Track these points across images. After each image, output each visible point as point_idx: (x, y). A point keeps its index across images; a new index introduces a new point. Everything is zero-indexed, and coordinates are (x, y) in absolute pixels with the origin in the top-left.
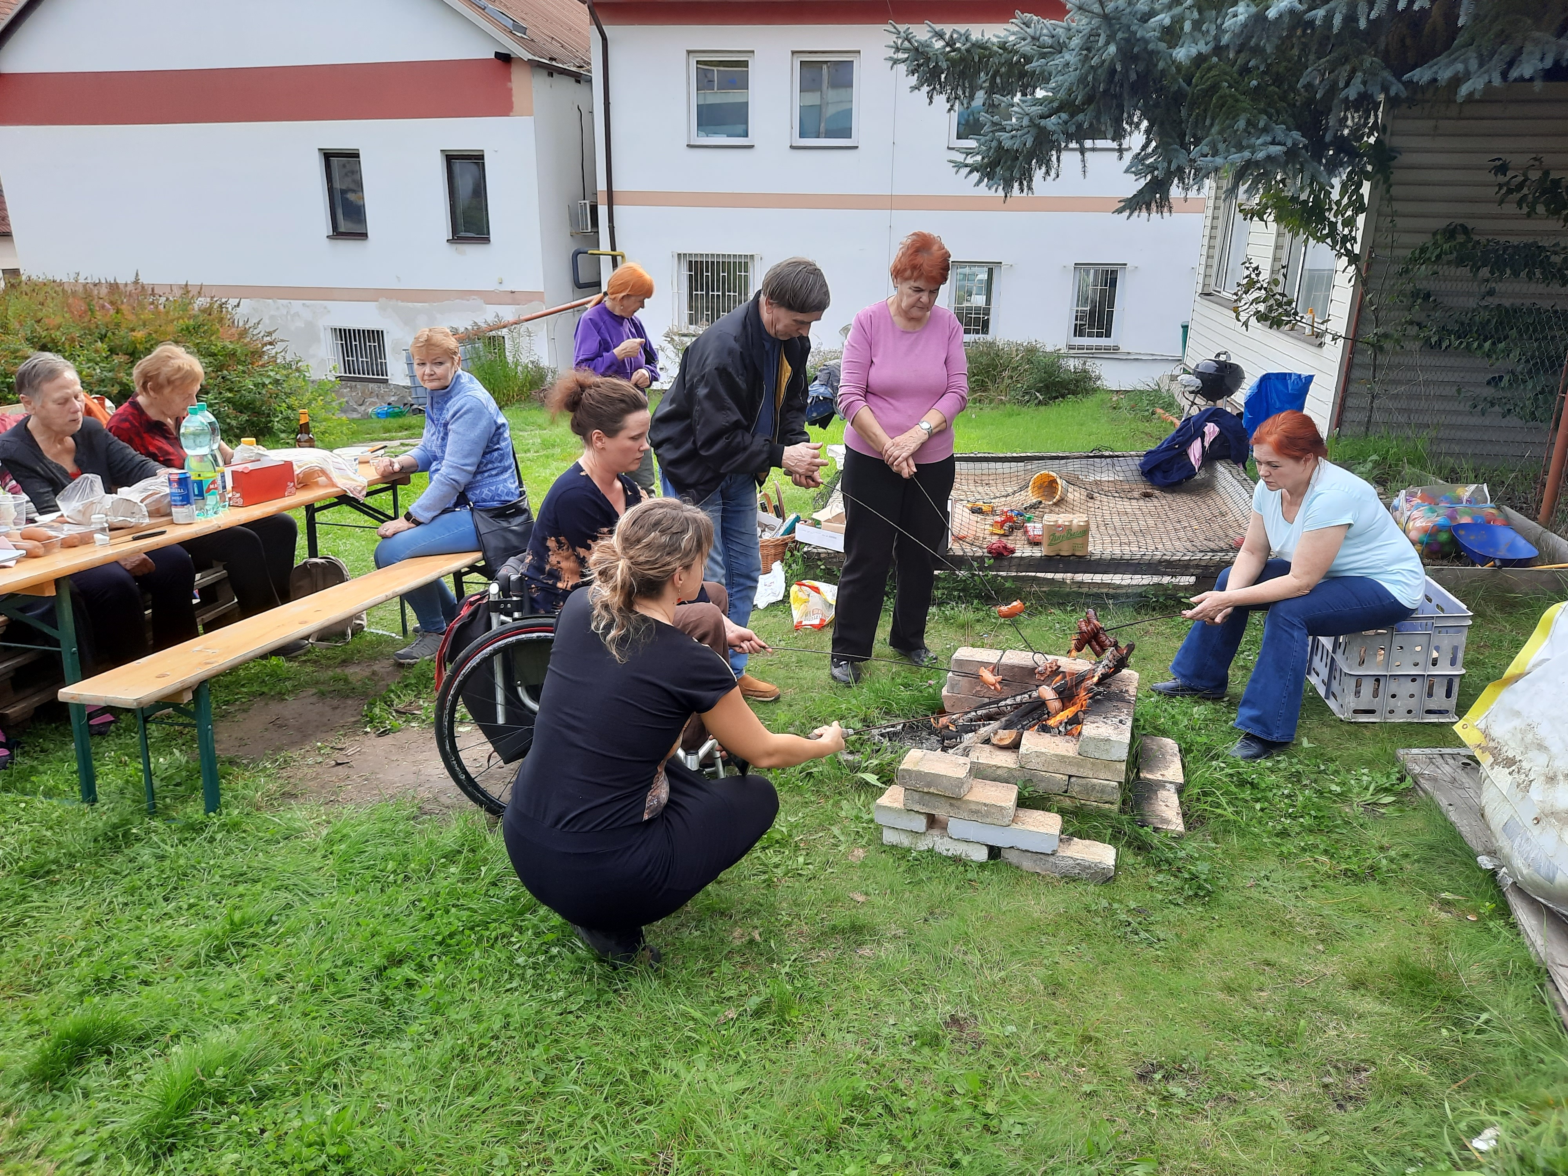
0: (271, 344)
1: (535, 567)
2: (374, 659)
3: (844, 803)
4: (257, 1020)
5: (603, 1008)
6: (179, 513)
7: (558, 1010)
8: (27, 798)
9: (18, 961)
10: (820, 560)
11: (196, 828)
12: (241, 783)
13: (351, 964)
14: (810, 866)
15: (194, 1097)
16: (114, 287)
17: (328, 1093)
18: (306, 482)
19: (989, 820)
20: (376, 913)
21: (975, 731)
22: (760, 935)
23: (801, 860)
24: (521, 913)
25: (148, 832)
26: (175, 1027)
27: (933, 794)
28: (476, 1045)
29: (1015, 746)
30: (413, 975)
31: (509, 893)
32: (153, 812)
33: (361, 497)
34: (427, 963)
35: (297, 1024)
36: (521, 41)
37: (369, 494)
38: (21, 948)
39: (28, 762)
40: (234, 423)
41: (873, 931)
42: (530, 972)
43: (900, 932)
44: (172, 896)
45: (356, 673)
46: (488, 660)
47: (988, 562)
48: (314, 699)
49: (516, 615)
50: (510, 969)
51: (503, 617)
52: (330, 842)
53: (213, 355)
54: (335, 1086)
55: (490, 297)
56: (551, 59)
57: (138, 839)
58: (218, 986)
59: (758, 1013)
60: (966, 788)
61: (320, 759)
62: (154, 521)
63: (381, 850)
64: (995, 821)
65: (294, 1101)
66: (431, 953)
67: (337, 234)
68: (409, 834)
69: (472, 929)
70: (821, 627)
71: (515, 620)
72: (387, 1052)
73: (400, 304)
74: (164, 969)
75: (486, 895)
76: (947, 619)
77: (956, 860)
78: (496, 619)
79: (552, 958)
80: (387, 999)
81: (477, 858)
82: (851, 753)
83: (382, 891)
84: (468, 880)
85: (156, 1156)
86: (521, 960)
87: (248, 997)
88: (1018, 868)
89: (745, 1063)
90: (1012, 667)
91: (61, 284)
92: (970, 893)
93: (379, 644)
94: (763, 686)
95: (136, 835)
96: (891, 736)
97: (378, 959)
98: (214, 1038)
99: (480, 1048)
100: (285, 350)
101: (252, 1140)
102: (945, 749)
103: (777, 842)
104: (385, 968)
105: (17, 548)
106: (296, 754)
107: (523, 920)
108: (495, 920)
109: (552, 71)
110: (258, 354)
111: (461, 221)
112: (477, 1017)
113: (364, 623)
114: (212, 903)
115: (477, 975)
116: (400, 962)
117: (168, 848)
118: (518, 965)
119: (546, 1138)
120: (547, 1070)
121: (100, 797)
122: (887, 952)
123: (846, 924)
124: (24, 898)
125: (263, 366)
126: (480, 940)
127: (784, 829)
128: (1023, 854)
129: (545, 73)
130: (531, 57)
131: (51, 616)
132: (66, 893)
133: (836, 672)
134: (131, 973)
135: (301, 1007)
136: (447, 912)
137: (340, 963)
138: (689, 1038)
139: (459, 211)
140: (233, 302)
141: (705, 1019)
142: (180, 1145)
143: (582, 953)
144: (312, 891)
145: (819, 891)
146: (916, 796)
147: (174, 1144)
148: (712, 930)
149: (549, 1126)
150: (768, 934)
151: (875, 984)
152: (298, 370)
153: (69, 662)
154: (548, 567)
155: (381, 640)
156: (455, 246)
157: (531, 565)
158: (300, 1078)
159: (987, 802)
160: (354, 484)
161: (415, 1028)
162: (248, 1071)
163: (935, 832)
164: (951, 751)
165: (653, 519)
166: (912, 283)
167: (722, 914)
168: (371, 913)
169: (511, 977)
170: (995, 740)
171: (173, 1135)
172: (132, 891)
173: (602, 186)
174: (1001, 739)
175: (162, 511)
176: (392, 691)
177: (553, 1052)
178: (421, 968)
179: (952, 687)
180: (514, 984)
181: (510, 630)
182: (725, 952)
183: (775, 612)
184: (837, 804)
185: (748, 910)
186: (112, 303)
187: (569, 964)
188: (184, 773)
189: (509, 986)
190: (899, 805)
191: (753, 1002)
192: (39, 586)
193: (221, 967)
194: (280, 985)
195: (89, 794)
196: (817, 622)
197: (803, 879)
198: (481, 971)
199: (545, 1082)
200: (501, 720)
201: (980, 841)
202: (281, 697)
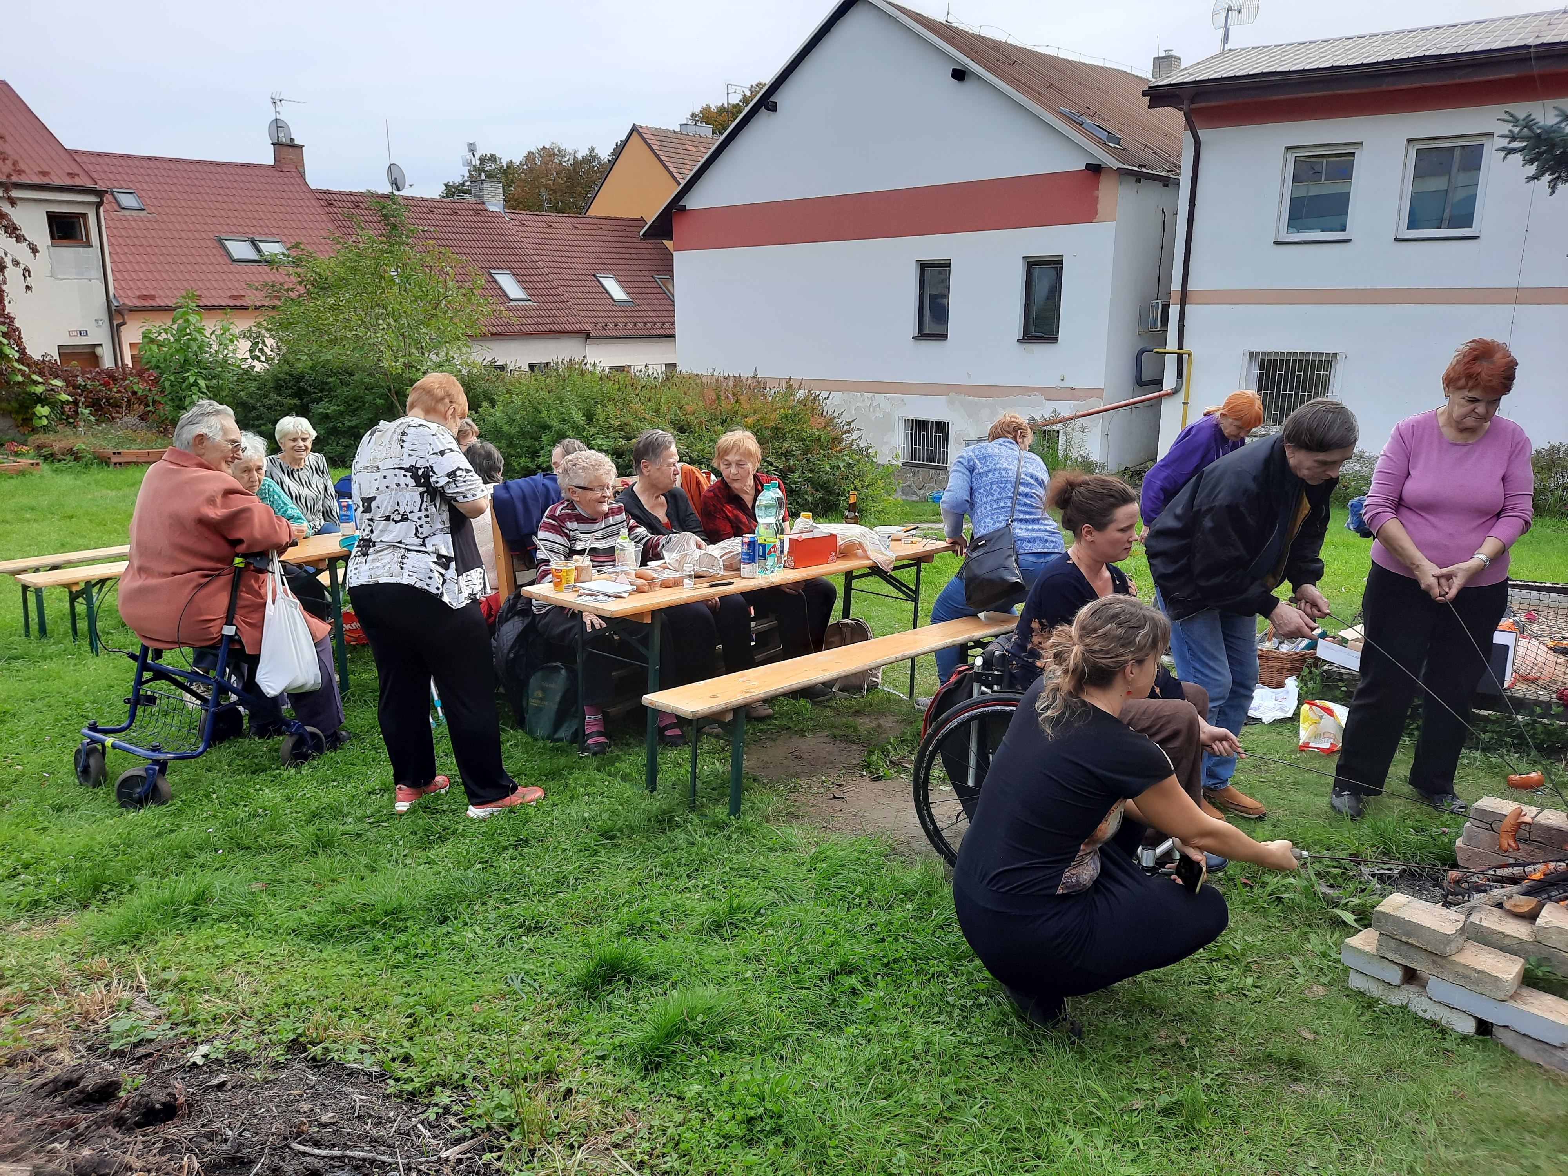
0: (849, 432)
1: (1019, 645)
2: (882, 714)
3: (1313, 936)
4: (733, 986)
5: (1016, 1062)
6: (745, 569)
7: (975, 1052)
8: (610, 778)
9: (584, 898)
10: (1342, 680)
11: (720, 826)
12: (759, 797)
13: (812, 963)
14: (1258, 990)
15: (678, 1030)
16: (738, 380)
17: (775, 1061)
18: (847, 552)
19: (1478, 989)
20: (839, 927)
21: (1485, 891)
22: (1187, 1041)
23: (1250, 981)
24: (960, 959)
25: (685, 822)
26: (676, 976)
27: (1412, 945)
28: (898, 1059)
29: (1531, 917)
30: (859, 986)
31: (953, 938)
32: (692, 807)
33: (888, 569)
34: (872, 979)
35: (762, 999)
36: (1112, 152)
37: (895, 568)
38: (587, 889)
39: (617, 752)
40: (810, 499)
41: (1314, 1071)
42: (957, 1012)
43: (1345, 1080)
44: (693, 875)
45: (865, 724)
46: (966, 724)
47: (1555, 710)
48: (827, 740)
49: (995, 688)
50: (939, 1004)
51: (983, 688)
52: (815, 859)
53: (803, 440)
54: (782, 1058)
55: (1049, 393)
56: (1141, 166)
57: (678, 827)
58: (712, 952)
59: (1167, 1112)
60: (1453, 947)
61: (822, 790)
62: (727, 573)
63: (853, 875)
64: (1487, 992)
65: (749, 1059)
66: (877, 971)
67: (922, 335)
68: (879, 869)
69: (914, 960)
70: (1330, 752)
71: (993, 692)
72: (825, 1042)
73: (967, 398)
74: (678, 930)
75: (932, 935)
76: (1491, 767)
77: (1433, 1024)
78: (977, 689)
79: (979, 1006)
80: (834, 1000)
81: (931, 901)
82: (1331, 886)
83: (848, 910)
84: (921, 918)
85: (646, 1069)
86: (950, 999)
87: (731, 967)
88: (1512, 1052)
89: (1143, 1153)
90: (1549, 829)
91: (700, 377)
92: (1441, 1062)
93: (889, 700)
94: (1247, 801)
95: (677, 822)
96: (1381, 879)
97: (833, 964)
98: (700, 990)
99: (902, 1062)
100: (860, 438)
101: (714, 1079)
102: (1447, 905)
103: (1227, 957)
104: (838, 974)
105: (631, 584)
106: (803, 782)
107: (960, 966)
108: (935, 959)
109: (1139, 177)
110: (837, 440)
111: (1032, 321)
112: (904, 1035)
113: (879, 681)
114: (721, 887)
115: (912, 1001)
116: (850, 973)
117: (697, 837)
118: (948, 1002)
119: (941, 1156)
120: (954, 1098)
121: (659, 788)
122: (1324, 1096)
123: (1283, 1054)
124: (596, 853)
125: (840, 451)
126: (918, 972)
127: (1238, 947)
128: (1521, 1038)
129: (1134, 179)
130: (1120, 165)
131: (645, 641)
132: (624, 855)
133: (1337, 801)
134: (655, 927)
135: (767, 986)
136: (896, 940)
137: (803, 960)
138: (1091, 1113)
139: (1033, 314)
140: (824, 394)
141: (1111, 1100)
142: (664, 1066)
143: (1007, 1008)
144: (795, 897)
145: (1262, 1017)
146: (1393, 944)
147: (660, 1063)
148: (1138, 1022)
149: (945, 1146)
150: (1195, 1041)
151: (1303, 1122)
152: (867, 456)
153: (652, 678)
154: (1029, 646)
155: (890, 699)
156: (1024, 345)
157: (1015, 643)
158: (757, 1042)
159: (1479, 968)
160: (885, 558)
161: (851, 1029)
162: (720, 1024)
163: (1412, 988)
164: (1454, 908)
165: (1111, 612)
166: (1466, 393)
167: (1153, 1011)
168: (835, 926)
169: (940, 1012)
170: (1507, 905)
171: (660, 1056)
172: (667, 865)
173: (1176, 285)
174: (1516, 906)
175: (734, 567)
176: (890, 743)
177: (963, 1085)
178: (866, 982)
179: (1470, 838)
180: (942, 1019)
181: (988, 700)
182: (1147, 1046)
183: (1280, 729)
184: (1305, 937)
185: (1180, 1014)
186: (734, 395)
187: (992, 1013)
188: (719, 781)
189: (937, 1019)
190: (1371, 949)
191: (1163, 1100)
192: (641, 614)
193: (717, 939)
194: (755, 965)
195: (652, 784)
196: (1327, 746)
197: (1246, 1001)
198: (915, 998)
199: (950, 1108)
200: (971, 782)
201: (1467, 1010)
202: (802, 733)
